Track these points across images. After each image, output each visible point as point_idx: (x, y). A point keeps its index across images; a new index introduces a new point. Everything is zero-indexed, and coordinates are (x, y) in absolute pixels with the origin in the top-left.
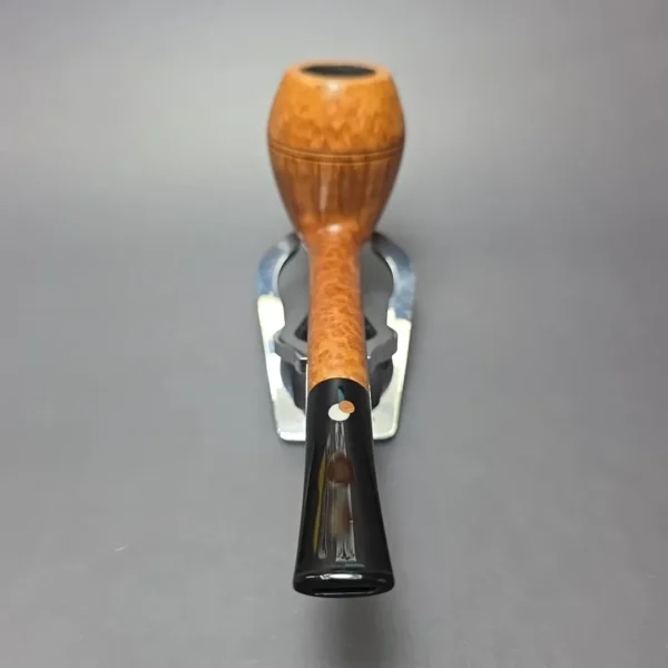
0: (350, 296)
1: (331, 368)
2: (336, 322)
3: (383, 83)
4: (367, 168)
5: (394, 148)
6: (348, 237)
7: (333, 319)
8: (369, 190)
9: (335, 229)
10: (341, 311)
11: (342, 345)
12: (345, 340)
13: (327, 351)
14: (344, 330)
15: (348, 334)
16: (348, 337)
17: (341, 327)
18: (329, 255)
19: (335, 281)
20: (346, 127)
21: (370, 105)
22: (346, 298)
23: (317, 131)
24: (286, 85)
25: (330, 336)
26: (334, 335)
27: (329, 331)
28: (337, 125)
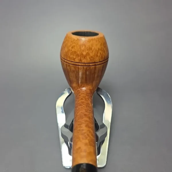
0: (89, 118)
1: (82, 157)
2: (84, 132)
3: (101, 38)
4: (95, 68)
5: (105, 60)
6: (89, 91)
7: (83, 130)
8: (96, 76)
9: (84, 89)
10: (86, 126)
11: (86, 144)
12: (87, 141)
13: (80, 148)
14: (87, 136)
15: (88, 138)
16: (88, 140)
17: (86, 134)
18: (82, 99)
19: (84, 111)
20: (88, 54)
21: (96, 46)
22: (88, 119)
23: (78, 55)
24: (67, 38)
25: (81, 139)
26: (83, 139)
27: (81, 136)
28: (84, 53)
